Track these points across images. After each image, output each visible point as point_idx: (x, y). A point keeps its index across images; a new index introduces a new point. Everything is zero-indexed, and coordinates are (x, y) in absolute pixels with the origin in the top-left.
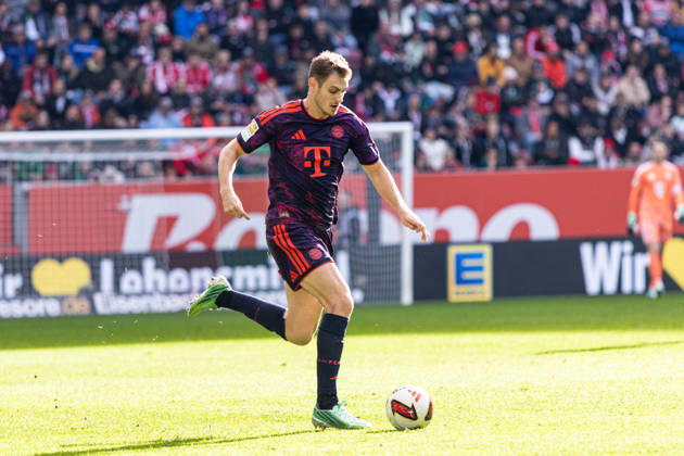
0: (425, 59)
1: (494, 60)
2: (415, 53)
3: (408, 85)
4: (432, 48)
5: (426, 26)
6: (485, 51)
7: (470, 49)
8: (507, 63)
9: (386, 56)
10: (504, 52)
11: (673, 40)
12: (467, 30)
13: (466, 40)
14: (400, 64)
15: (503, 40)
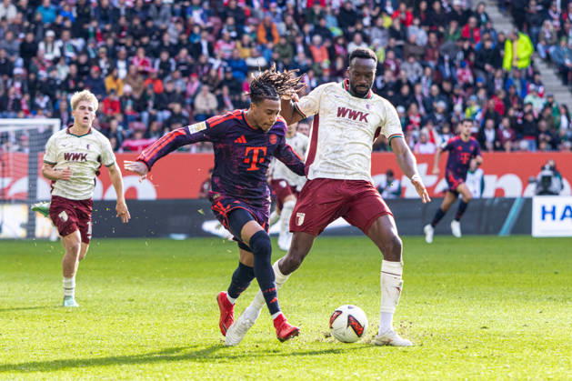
0: (69, 76)
1: (116, 78)
2: (63, 72)
3: (58, 94)
4: (73, 69)
5: (70, 54)
6: (110, 71)
7: (101, 70)
8: (125, 81)
9: (43, 74)
10: (122, 73)
11: (234, 69)
12: (98, 58)
13: (98, 64)
14: (54, 80)
15: (121, 64)
